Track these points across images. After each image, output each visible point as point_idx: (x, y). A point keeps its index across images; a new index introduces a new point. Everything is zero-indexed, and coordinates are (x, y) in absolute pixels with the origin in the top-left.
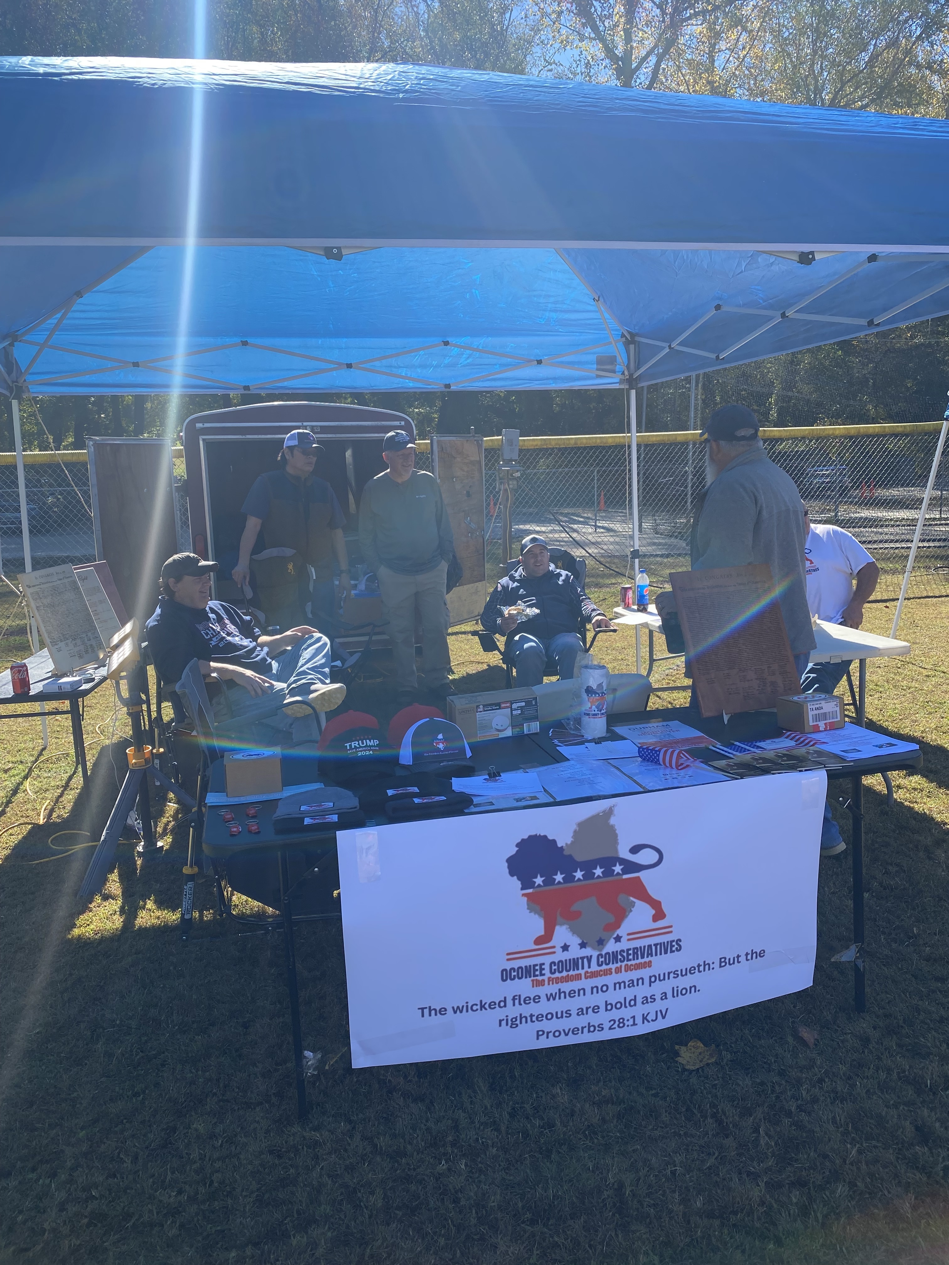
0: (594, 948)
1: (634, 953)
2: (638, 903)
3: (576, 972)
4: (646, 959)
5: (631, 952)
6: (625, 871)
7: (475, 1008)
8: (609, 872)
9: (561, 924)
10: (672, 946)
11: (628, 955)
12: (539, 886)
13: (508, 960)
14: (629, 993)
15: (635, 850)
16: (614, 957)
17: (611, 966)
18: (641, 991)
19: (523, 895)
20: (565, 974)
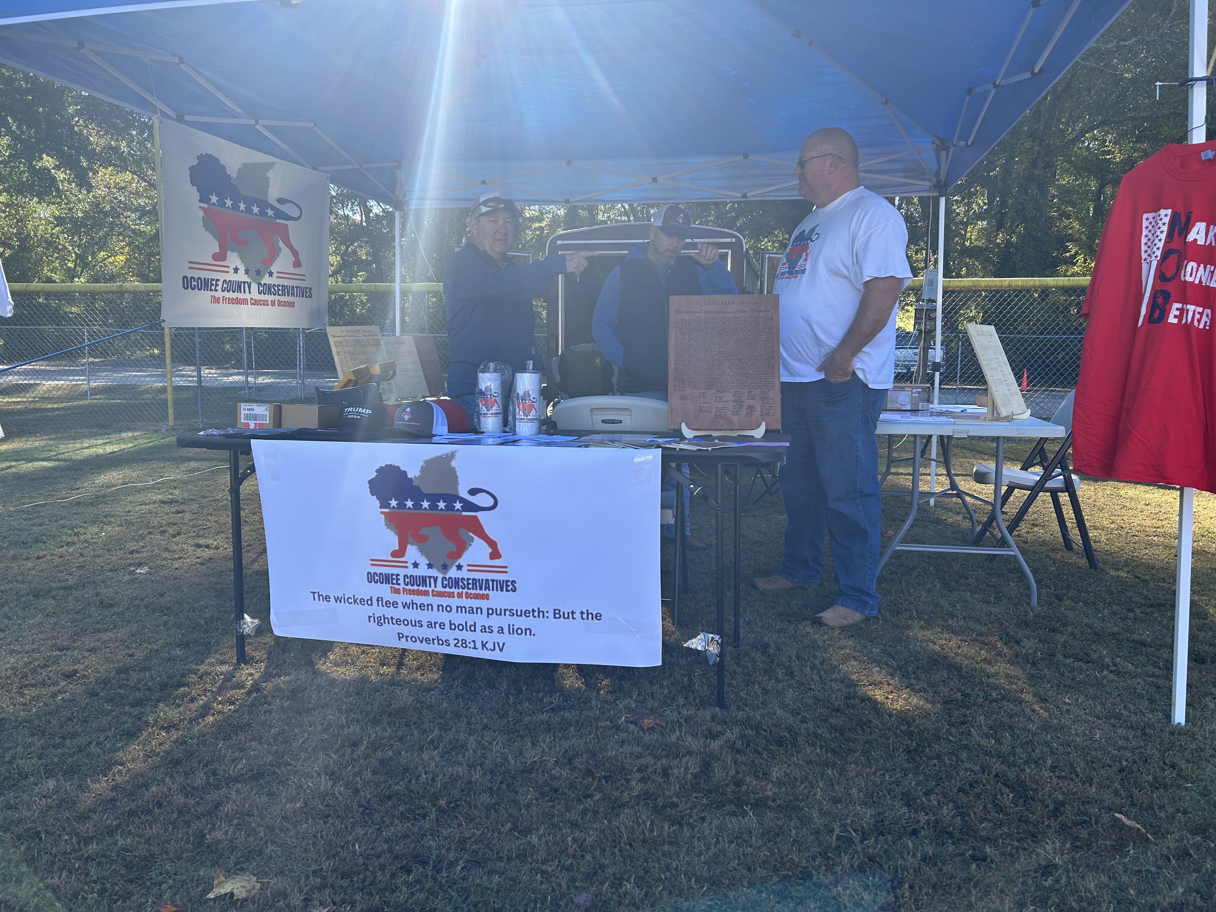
0: (440, 571)
1: (473, 584)
2: (476, 539)
3: (424, 589)
4: (483, 592)
5: (470, 581)
6: (464, 509)
7: (350, 601)
8: (450, 507)
9: (412, 544)
10: (507, 586)
11: (469, 584)
12: (394, 507)
13: (372, 565)
14: (470, 619)
15: (474, 492)
16: (456, 583)
17: (453, 590)
18: (481, 620)
19: (382, 513)
20: (415, 587)
